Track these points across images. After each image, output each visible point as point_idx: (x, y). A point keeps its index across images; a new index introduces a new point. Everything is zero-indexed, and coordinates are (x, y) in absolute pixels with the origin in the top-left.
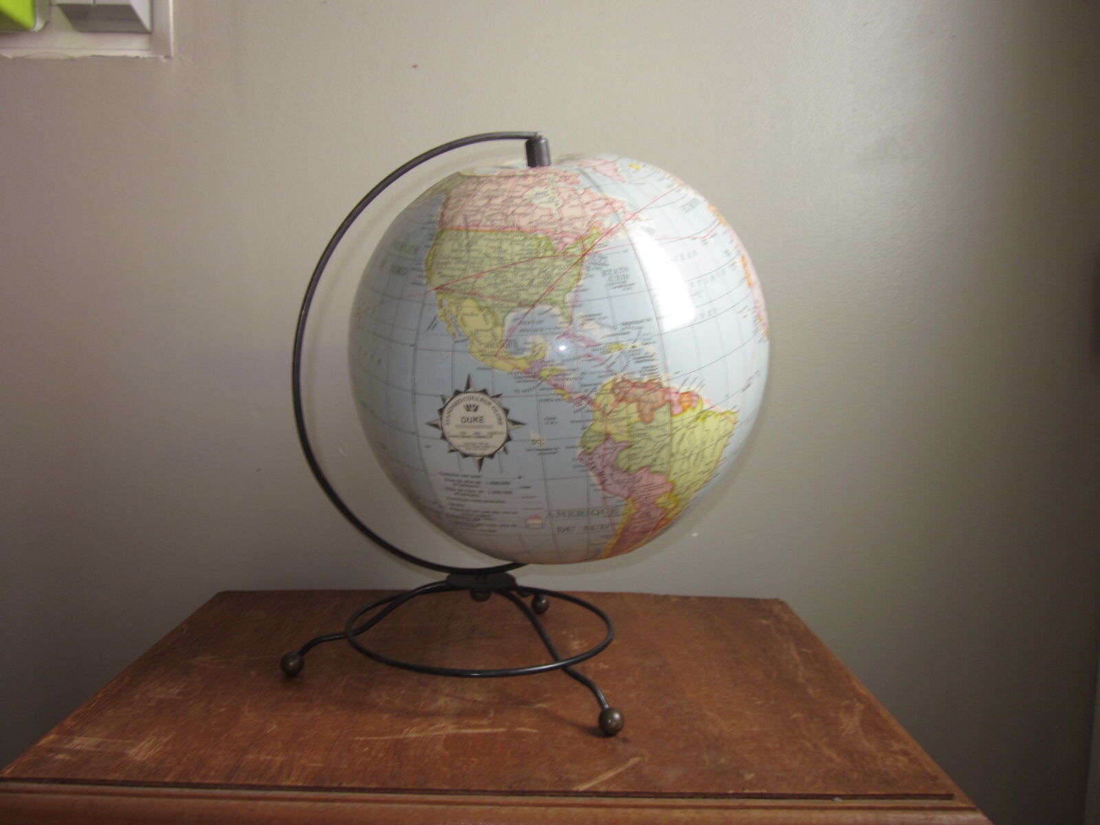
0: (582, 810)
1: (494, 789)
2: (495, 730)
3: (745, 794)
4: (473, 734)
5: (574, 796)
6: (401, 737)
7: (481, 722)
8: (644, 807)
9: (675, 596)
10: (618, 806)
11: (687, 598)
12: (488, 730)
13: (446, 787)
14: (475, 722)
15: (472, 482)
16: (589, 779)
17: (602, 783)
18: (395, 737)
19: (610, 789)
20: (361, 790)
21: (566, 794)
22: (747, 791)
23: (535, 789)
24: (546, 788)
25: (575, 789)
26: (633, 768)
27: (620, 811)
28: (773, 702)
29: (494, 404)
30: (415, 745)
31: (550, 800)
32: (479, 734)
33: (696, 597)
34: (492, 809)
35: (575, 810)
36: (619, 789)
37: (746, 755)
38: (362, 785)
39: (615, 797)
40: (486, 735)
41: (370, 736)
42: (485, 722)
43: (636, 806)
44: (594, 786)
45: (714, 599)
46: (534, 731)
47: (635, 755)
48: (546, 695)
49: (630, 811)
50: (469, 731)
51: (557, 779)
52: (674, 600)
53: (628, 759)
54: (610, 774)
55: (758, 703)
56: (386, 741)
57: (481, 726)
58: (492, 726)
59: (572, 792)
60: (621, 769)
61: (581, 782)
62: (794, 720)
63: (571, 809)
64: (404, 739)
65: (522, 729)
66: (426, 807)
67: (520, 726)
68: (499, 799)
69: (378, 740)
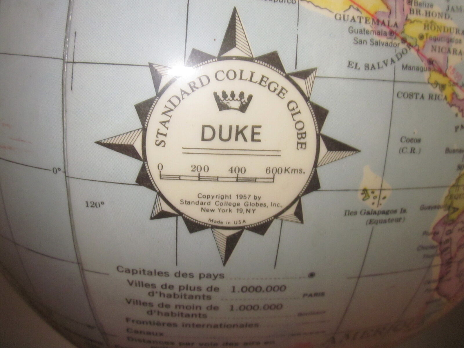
15: (199, 289)
29: (293, 94)
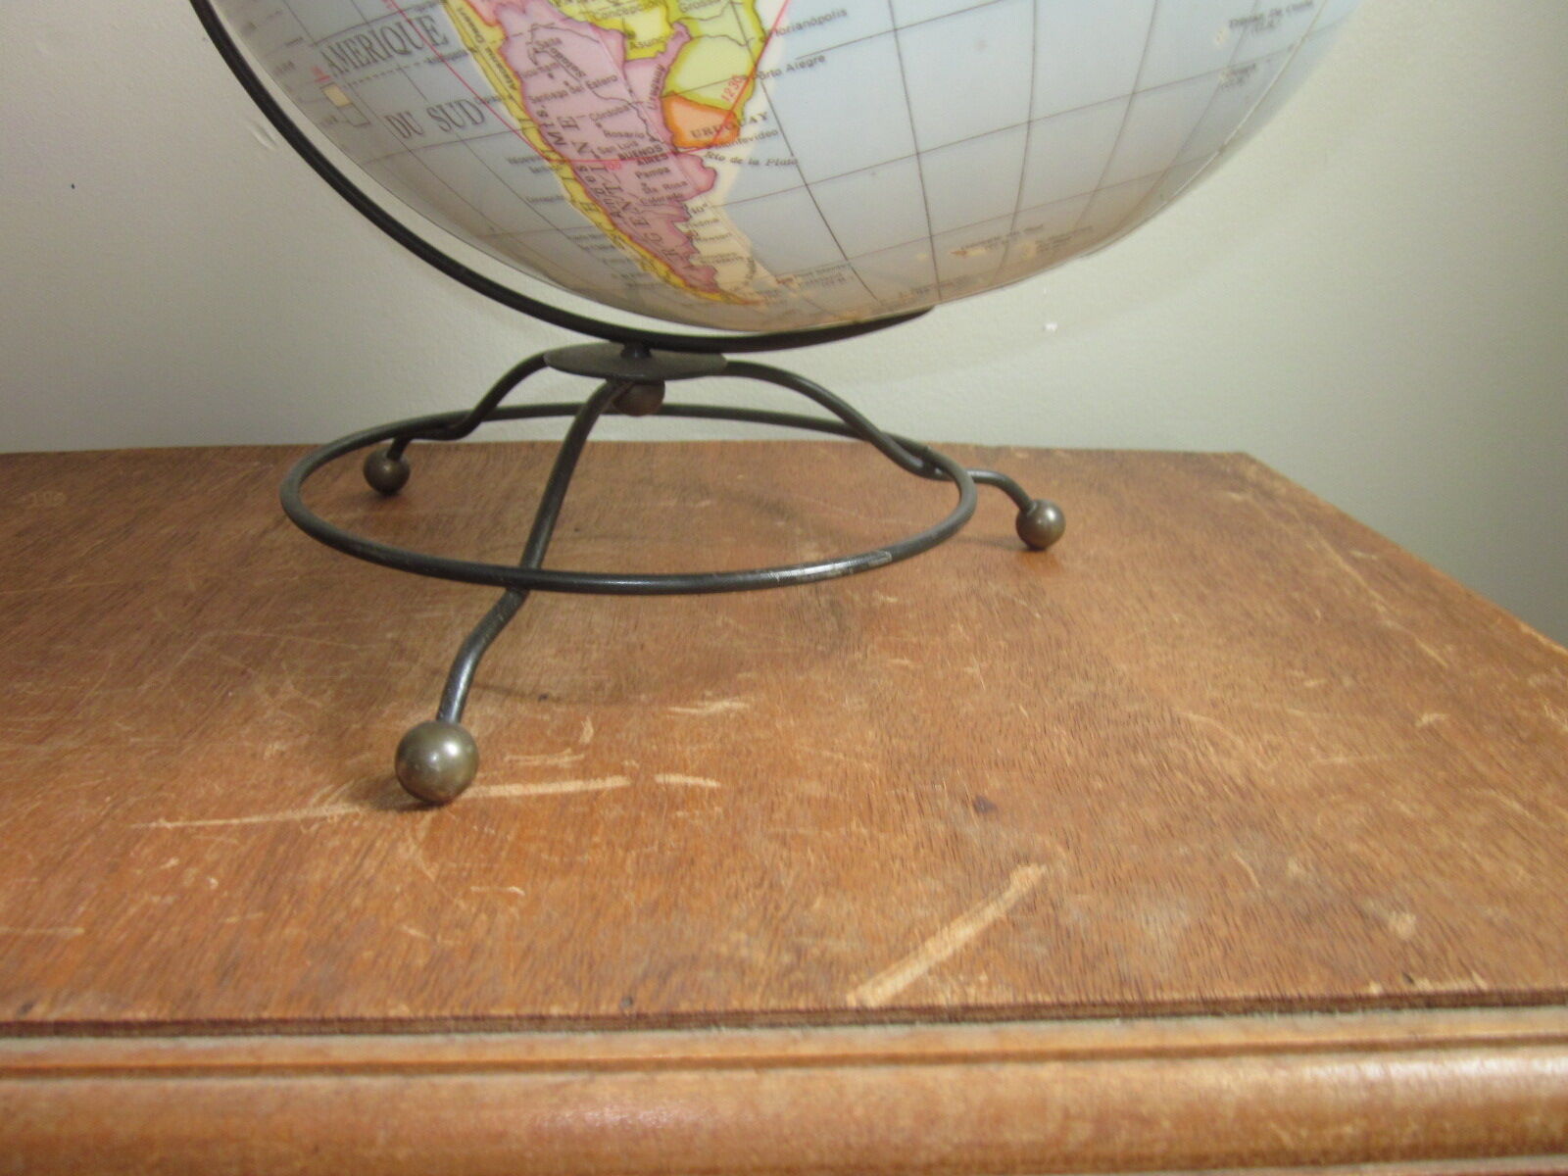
0: (882, 1076)
1: (573, 1010)
2: (595, 785)
3: (1420, 995)
4: (526, 798)
5: (851, 1023)
6: (298, 816)
7: (552, 761)
8: (1094, 1055)
9: (1019, 449)
10: (1004, 1057)
11: (1047, 452)
12: (571, 786)
13: (403, 1010)
14: (536, 761)
16: (899, 952)
17: (939, 971)
18: (279, 817)
19: (975, 995)
20: (101, 1028)
21: (823, 1017)
22: (1424, 985)
23: (715, 1006)
24: (753, 1003)
25: (851, 1000)
26: (1029, 904)
27: (1012, 1076)
28: (1348, 682)
30: (335, 842)
31: (768, 1041)
32: (541, 798)
33: (1066, 451)
34: (564, 1085)
35: (856, 1078)
36: (1002, 996)
37: (1353, 847)
38: (103, 1012)
39: (988, 1021)
40: (566, 799)
41: (202, 815)
42: (565, 759)
43: (1066, 1056)
44: (917, 986)
45: (1109, 455)
46: (712, 784)
47: (1023, 859)
48: (742, 676)
49: (1048, 1071)
50: (514, 790)
51: (787, 958)
52: (1020, 455)
53: (1005, 875)
54: (963, 932)
55: (1311, 684)
56: (245, 830)
57: (554, 773)
58: (583, 771)
59: (845, 1010)
60: (992, 912)
61: (873, 966)
62: (1430, 729)
63: (840, 1073)
64: (307, 822)
65: (675, 779)
66: (325, 1084)
67: (671, 769)
68: (590, 1045)
69: (221, 830)
